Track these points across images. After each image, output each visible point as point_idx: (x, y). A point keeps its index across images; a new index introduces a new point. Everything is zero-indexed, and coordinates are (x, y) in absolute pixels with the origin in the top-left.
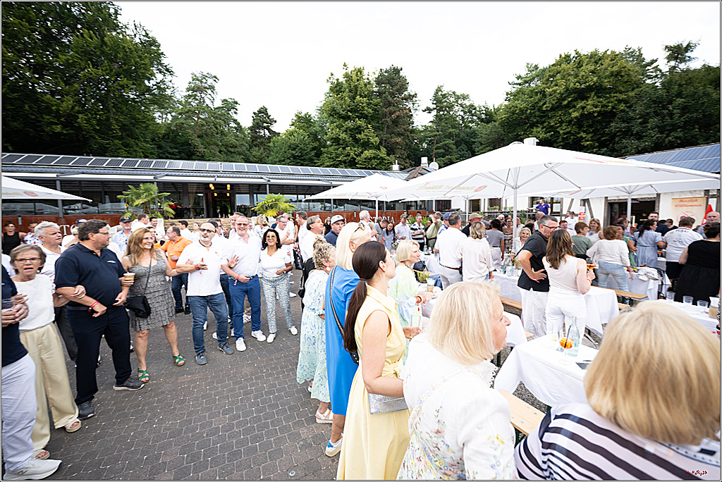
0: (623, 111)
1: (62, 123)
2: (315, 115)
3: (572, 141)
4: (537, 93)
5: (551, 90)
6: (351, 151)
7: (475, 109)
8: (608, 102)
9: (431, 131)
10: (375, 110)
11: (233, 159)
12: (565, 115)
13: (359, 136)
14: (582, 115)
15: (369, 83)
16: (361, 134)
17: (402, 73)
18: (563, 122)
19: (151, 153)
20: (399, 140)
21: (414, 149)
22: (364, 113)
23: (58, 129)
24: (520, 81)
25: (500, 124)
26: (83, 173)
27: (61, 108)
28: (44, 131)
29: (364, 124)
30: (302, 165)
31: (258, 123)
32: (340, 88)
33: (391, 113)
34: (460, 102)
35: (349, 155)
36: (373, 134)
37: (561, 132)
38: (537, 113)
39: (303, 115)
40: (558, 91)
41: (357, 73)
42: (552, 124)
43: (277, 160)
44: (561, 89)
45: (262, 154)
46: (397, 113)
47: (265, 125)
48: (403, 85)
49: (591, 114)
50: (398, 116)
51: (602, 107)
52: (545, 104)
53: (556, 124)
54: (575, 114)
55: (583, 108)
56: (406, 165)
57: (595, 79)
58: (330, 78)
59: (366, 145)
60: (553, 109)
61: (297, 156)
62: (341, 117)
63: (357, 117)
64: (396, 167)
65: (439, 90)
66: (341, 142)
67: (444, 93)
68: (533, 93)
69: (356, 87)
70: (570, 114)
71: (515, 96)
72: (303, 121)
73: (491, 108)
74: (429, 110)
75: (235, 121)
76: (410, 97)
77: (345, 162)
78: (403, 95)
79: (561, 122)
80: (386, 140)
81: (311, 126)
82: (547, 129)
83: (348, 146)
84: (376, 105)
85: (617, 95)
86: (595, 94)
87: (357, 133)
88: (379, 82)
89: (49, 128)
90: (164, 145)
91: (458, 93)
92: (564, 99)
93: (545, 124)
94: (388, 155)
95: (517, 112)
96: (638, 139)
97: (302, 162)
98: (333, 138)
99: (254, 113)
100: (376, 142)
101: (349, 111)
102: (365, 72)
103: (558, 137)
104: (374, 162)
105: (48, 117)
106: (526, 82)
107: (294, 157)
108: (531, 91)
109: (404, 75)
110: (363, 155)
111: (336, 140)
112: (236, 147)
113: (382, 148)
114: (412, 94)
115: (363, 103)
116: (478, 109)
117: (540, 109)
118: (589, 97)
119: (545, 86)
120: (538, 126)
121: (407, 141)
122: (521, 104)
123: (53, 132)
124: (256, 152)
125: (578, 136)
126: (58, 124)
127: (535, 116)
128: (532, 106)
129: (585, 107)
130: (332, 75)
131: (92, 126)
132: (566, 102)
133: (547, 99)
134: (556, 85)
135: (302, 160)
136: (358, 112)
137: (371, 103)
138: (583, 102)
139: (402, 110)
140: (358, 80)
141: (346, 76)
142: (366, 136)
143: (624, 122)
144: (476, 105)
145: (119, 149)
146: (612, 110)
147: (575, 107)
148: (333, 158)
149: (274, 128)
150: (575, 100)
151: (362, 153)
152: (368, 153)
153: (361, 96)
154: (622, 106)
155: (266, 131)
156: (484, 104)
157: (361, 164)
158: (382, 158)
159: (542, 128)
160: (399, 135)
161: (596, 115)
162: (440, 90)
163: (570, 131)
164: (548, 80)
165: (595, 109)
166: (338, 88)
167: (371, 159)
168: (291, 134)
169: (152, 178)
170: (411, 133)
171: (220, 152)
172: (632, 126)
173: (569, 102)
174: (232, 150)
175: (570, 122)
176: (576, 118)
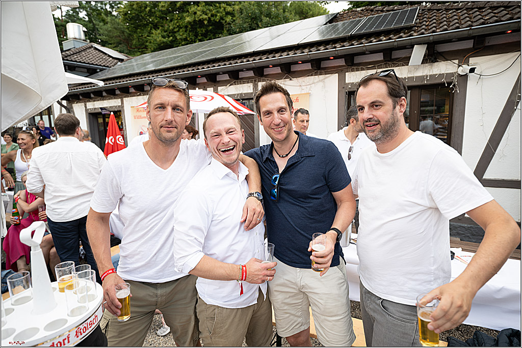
0: (228, 23)
14: (195, 21)
18: (181, 28)
37: (179, 38)
38: (158, 14)
42: (171, 28)
49: (201, 21)
51: (212, 15)
53: (174, 28)
54: (188, 19)
70: (185, 18)
79: (179, 27)
146: (219, 21)
154: (229, 19)
161: (206, 22)
165: (205, 17)
175: (186, 27)
176: (189, 23)
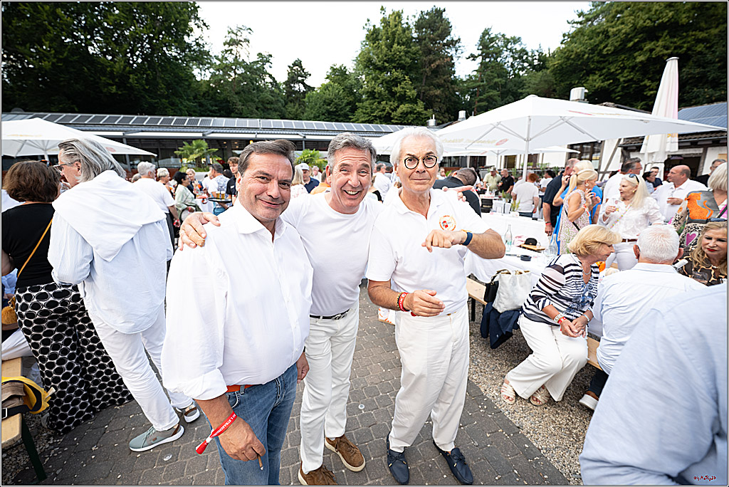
0: (700, 53)
1: (116, 84)
2: (351, 67)
3: (633, 90)
4: (599, 33)
5: (615, 29)
6: (387, 106)
7: (527, 54)
8: (684, 43)
9: (475, 81)
10: (413, 59)
11: (270, 116)
12: (628, 60)
13: (396, 89)
14: (648, 59)
15: (408, 28)
16: (397, 86)
17: (445, 15)
18: (625, 68)
19: (194, 112)
20: (438, 92)
21: (455, 102)
22: (401, 64)
23: (114, 89)
24: (581, 19)
25: (552, 72)
26: (142, 131)
27: (115, 70)
28: (101, 92)
29: (400, 76)
30: (337, 121)
31: (293, 77)
32: (377, 36)
33: (431, 62)
34: (509, 47)
35: (384, 110)
36: (410, 86)
37: (622, 79)
38: (596, 58)
39: (338, 67)
40: (623, 31)
41: (395, 17)
42: (612, 70)
43: (312, 116)
44: (626, 29)
45: (297, 110)
46: (437, 62)
47: (300, 78)
48: (447, 30)
49: (660, 58)
50: (438, 66)
52: (606, 46)
53: (617, 70)
54: (641, 58)
55: (651, 50)
56: (444, 120)
57: (670, 14)
58: (366, 25)
59: (403, 99)
60: (616, 52)
61: (332, 112)
62: (376, 68)
63: (394, 67)
64: (432, 122)
65: (486, 33)
66: (377, 96)
67: (492, 36)
68: (595, 33)
69: (394, 34)
70: (635, 58)
71: (573, 37)
72: (339, 74)
73: (546, 52)
74: (473, 57)
75: (270, 76)
76: (453, 43)
77: (380, 117)
78: (445, 41)
79: (623, 68)
80: (424, 93)
81: (346, 78)
82: (606, 76)
83: (383, 100)
84: (415, 54)
85: (697, 33)
86: (668, 33)
87: (393, 86)
88: (419, 26)
89: (106, 89)
90: (205, 103)
91: (508, 36)
92: (630, 41)
93: (604, 71)
94: (426, 109)
95: (572, 57)
96: (713, 88)
97: (337, 118)
98: (368, 92)
99: (289, 67)
100: (413, 95)
101: (385, 61)
102: (404, 16)
103: (618, 85)
104: (411, 117)
105: (104, 78)
106: (588, 20)
107: (329, 113)
108: (592, 31)
109: (447, 17)
110: (399, 110)
111: (372, 94)
112: (272, 103)
113: (419, 101)
114: (455, 39)
115: (400, 52)
116: (530, 54)
117: (600, 54)
118: (661, 37)
119: (609, 24)
120: (595, 74)
121: (447, 93)
122: (578, 48)
123: (110, 93)
124: (291, 108)
125: (642, 84)
126: (112, 85)
127: (593, 62)
128: (592, 49)
129: (654, 49)
130: (368, 21)
131: (143, 86)
132: (630, 44)
133: (610, 41)
134: (623, 23)
135: (337, 116)
136: (395, 62)
137: (409, 52)
138: (653, 43)
139: (443, 58)
140: (396, 26)
141: (384, 21)
142: (403, 88)
143: (699, 66)
144: (529, 50)
145: (167, 107)
146: (686, 51)
147: (642, 49)
148: (368, 114)
149: (308, 82)
150: (643, 41)
151: (398, 107)
152: (404, 107)
153: (398, 44)
154: (700, 47)
155: (301, 85)
156: (537, 48)
157: (396, 120)
158: (418, 112)
159: (600, 76)
160: (439, 86)
162: (488, 34)
163: (633, 78)
164: (614, 17)
165: (666, 52)
166: (375, 35)
167: (407, 114)
168: (326, 87)
169: (200, 135)
170: (452, 84)
171: (257, 108)
172: (708, 72)
173: (635, 44)
174: (269, 106)
175: (633, 68)
176: (641, 62)
